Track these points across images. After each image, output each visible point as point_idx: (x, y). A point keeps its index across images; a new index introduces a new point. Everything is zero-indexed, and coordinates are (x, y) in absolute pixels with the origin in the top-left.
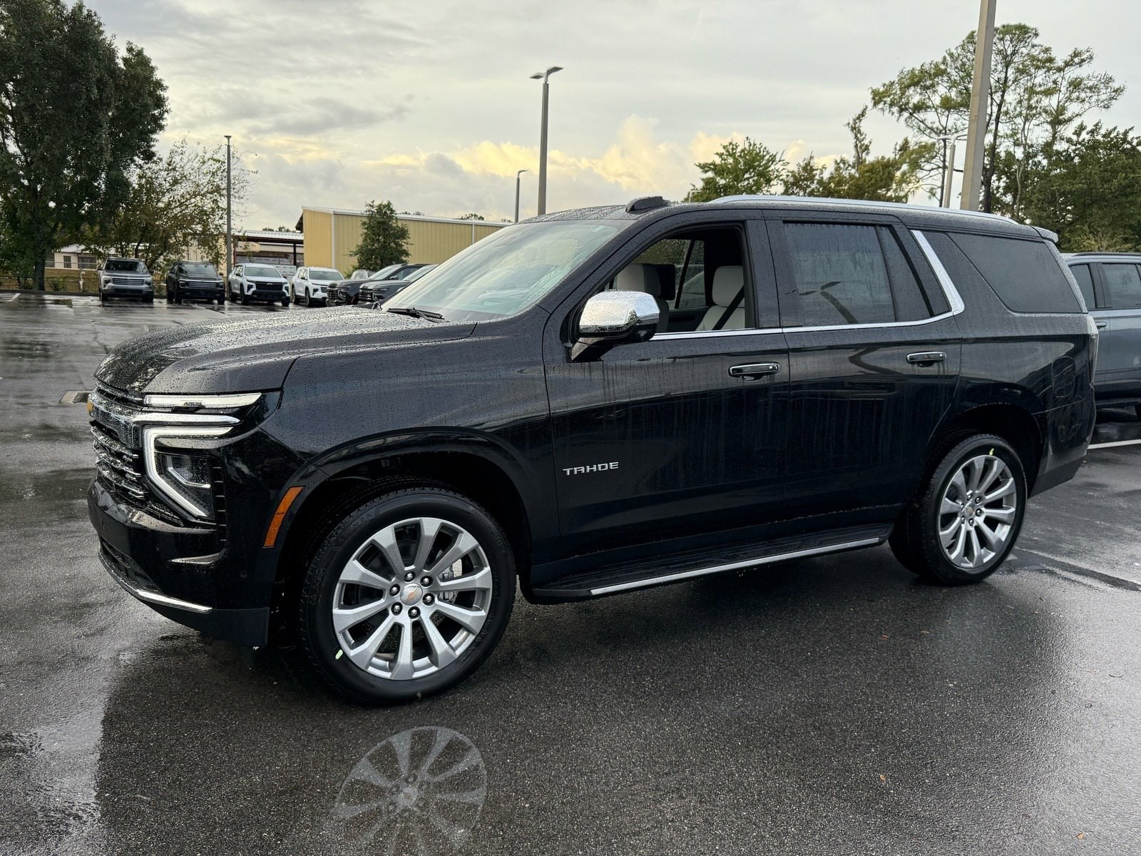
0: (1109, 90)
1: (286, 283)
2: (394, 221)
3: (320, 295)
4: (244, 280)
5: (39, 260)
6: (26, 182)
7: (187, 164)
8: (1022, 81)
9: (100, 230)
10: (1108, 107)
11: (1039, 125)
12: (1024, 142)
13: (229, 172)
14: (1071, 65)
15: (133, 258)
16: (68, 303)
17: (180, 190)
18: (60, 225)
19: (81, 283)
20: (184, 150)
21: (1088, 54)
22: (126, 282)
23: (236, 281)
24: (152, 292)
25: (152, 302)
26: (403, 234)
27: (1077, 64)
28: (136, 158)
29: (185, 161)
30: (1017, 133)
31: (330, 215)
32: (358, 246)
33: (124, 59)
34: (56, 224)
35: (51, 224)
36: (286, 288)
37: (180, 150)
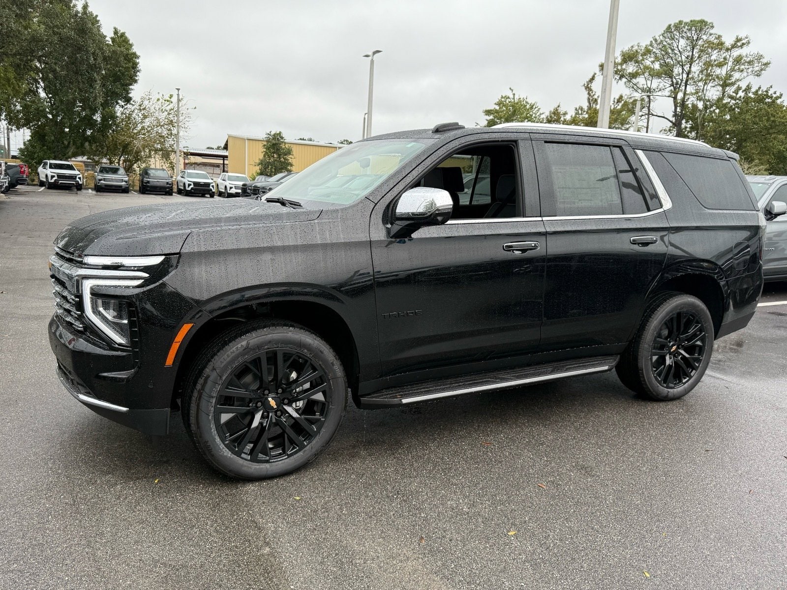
0: (760, 64)
1: (212, 183)
2: (284, 144)
3: (233, 191)
4: (186, 180)
6: (50, 116)
7: (152, 106)
8: (703, 58)
10: (760, 75)
11: (714, 86)
12: (703, 98)
13: (178, 111)
14: (736, 47)
15: (117, 166)
17: (147, 122)
20: (150, 97)
21: (747, 40)
22: (112, 180)
23: (181, 181)
24: (129, 187)
26: (289, 152)
27: (740, 46)
28: (119, 101)
29: (151, 104)
30: (699, 92)
31: (245, 139)
32: (260, 159)
33: (111, 38)
34: (69, 143)
35: (66, 143)
36: (212, 186)
37: (147, 98)
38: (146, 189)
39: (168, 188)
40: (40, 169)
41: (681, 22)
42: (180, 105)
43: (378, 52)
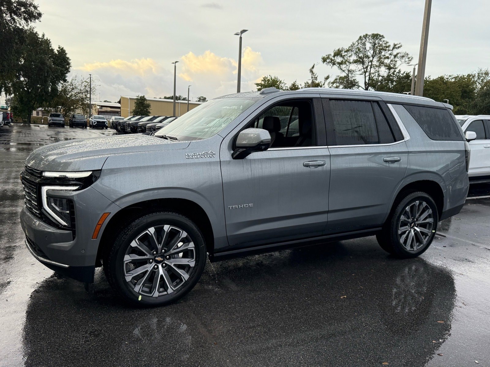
1: (106, 121)
2: (146, 101)
4: (94, 120)
5: (29, 113)
6: (26, 89)
7: (77, 83)
9: (49, 104)
13: (90, 86)
14: (395, 48)
15: (59, 113)
16: (38, 126)
17: (75, 91)
18: (36, 102)
19: (42, 121)
20: (76, 79)
21: (400, 45)
22: (56, 120)
24: (64, 124)
25: (64, 127)
26: (148, 106)
27: (397, 48)
28: (61, 81)
29: (76, 82)
31: (128, 99)
32: (133, 110)
33: (57, 50)
36: (107, 123)
37: (75, 79)
38: (74, 125)
39: (85, 124)
41: (367, 35)
42: (91, 83)
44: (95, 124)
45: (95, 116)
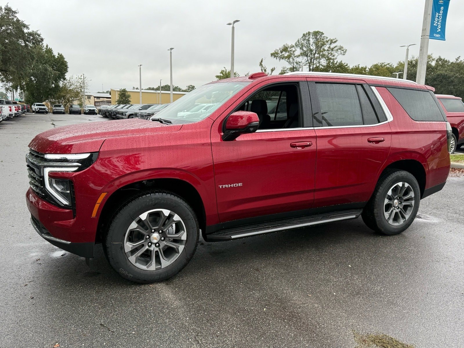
2: (127, 93)
4: (86, 109)
9: (53, 97)
13: (84, 83)
15: (61, 104)
17: (72, 87)
21: (336, 40)
22: (58, 109)
23: (84, 109)
24: (65, 112)
28: (61, 79)
29: (73, 80)
31: (115, 91)
33: (58, 56)
34: (43, 96)
35: (42, 96)
36: (96, 111)
37: (72, 78)
38: (72, 112)
39: (79, 112)
40: (33, 106)
41: (309, 32)
42: (85, 80)
43: (237, 21)
44: (87, 112)
45: (87, 105)
